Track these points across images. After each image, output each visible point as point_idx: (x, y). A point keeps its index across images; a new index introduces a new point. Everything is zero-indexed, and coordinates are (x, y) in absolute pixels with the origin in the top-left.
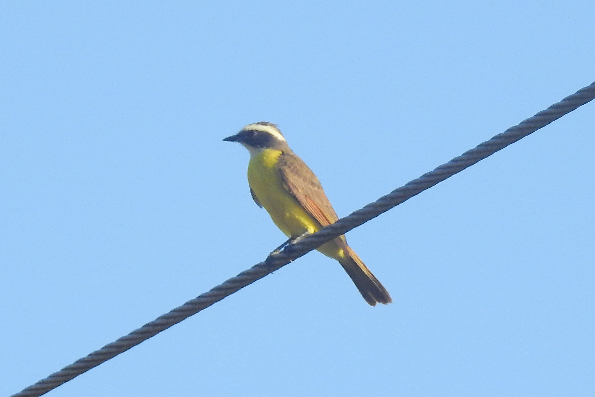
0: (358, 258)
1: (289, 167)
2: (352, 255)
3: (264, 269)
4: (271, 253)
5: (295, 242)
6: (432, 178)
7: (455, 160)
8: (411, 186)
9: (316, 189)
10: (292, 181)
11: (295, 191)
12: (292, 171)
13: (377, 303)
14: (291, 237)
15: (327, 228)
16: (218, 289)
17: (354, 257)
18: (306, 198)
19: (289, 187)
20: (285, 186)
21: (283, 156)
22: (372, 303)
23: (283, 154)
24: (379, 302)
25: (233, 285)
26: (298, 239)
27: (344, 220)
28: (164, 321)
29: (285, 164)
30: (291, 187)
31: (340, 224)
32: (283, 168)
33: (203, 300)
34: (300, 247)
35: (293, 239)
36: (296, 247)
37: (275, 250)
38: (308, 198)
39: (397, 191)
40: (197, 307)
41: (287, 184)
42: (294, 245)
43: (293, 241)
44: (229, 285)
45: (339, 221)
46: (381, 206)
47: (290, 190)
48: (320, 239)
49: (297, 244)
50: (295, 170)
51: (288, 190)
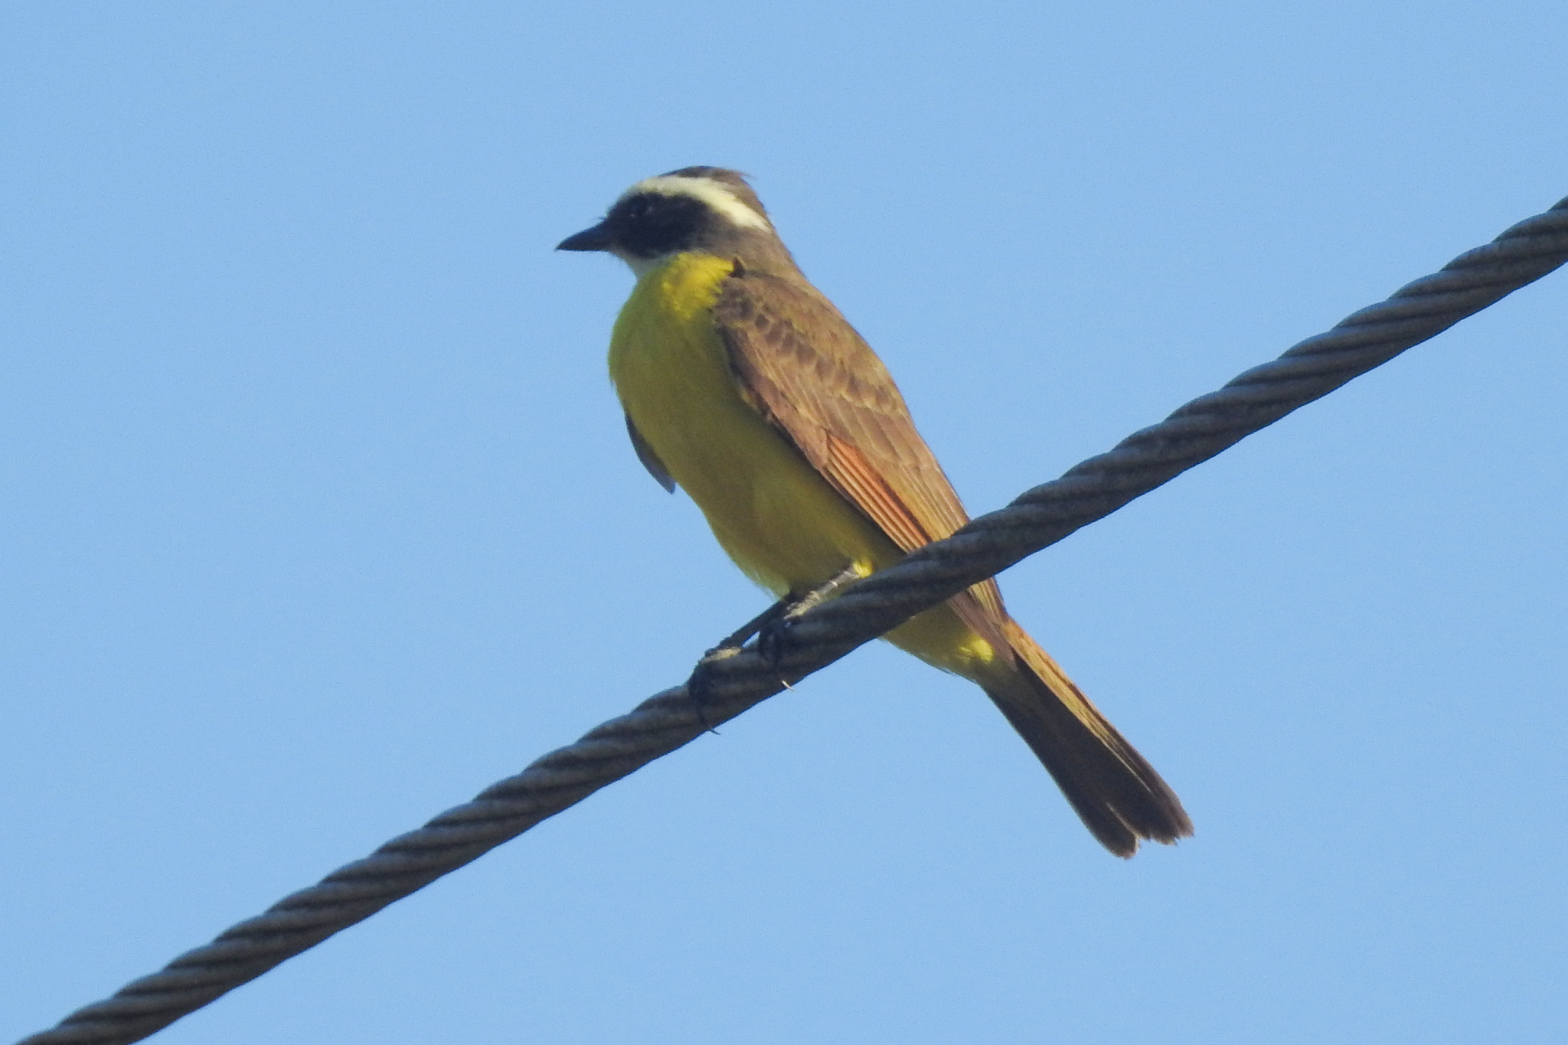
0: (1051, 668)
1: (761, 322)
2: (1027, 656)
3: (683, 716)
4: (708, 654)
5: (801, 610)
6: (1324, 361)
7: (1416, 292)
8: (1246, 393)
9: (869, 403)
10: (771, 375)
11: (781, 413)
12: (772, 338)
13: (1140, 840)
14: (786, 590)
15: (924, 555)
16: (505, 791)
17: (1036, 665)
18: (829, 438)
19: (759, 399)
20: (745, 397)
21: (736, 281)
22: (1119, 842)
23: (738, 272)
24: (1146, 834)
25: (563, 776)
26: (815, 600)
27: (989, 525)
28: (296, 917)
29: (746, 310)
30: (769, 399)
31: (973, 537)
32: (739, 324)
33: (445, 833)
34: (819, 628)
35: (794, 597)
36: (800, 630)
37: (727, 643)
38: (839, 439)
39: (1193, 409)
40: (425, 860)
41: (750, 387)
42: (796, 621)
43: (795, 607)
44: (548, 777)
45: (971, 528)
46: (1129, 468)
47: (765, 409)
48: (899, 597)
49: (812, 616)
50: (785, 332)
51: (755, 407)
